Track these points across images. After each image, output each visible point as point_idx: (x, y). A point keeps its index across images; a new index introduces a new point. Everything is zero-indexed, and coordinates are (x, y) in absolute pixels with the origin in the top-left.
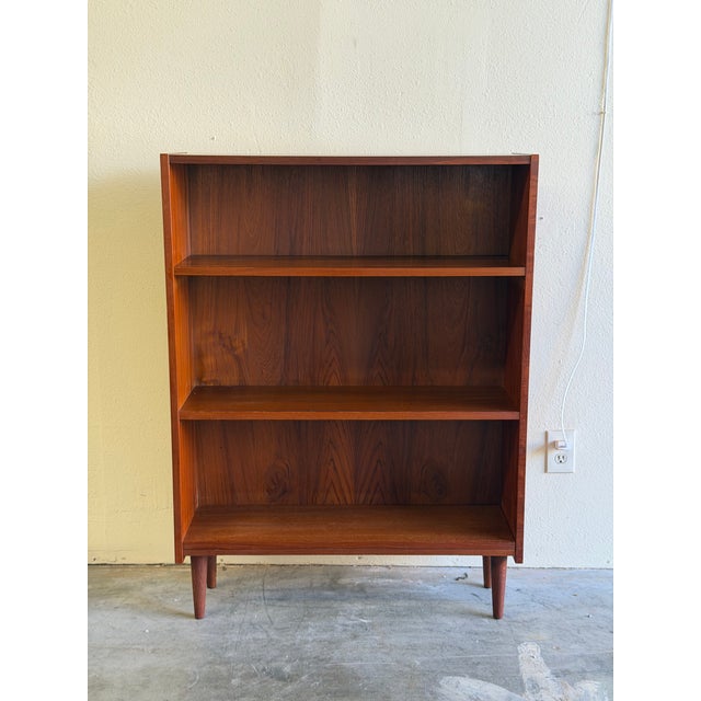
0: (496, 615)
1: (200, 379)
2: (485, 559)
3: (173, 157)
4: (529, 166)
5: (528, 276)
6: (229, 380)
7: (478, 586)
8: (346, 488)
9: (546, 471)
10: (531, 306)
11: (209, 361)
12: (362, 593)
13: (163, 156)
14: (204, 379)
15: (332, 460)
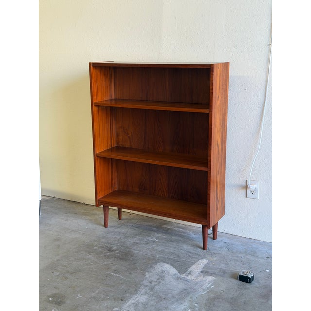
0: (204, 248)
1: (117, 144)
2: (202, 225)
3: (93, 63)
4: (210, 68)
5: (210, 113)
6: (127, 145)
7: (211, 238)
8: (165, 191)
9: (246, 197)
10: (212, 125)
11: (120, 138)
12: (167, 231)
13: (90, 63)
14: (119, 144)
15: (160, 179)
